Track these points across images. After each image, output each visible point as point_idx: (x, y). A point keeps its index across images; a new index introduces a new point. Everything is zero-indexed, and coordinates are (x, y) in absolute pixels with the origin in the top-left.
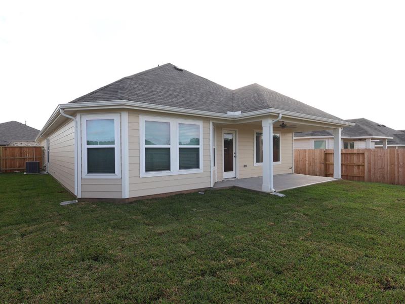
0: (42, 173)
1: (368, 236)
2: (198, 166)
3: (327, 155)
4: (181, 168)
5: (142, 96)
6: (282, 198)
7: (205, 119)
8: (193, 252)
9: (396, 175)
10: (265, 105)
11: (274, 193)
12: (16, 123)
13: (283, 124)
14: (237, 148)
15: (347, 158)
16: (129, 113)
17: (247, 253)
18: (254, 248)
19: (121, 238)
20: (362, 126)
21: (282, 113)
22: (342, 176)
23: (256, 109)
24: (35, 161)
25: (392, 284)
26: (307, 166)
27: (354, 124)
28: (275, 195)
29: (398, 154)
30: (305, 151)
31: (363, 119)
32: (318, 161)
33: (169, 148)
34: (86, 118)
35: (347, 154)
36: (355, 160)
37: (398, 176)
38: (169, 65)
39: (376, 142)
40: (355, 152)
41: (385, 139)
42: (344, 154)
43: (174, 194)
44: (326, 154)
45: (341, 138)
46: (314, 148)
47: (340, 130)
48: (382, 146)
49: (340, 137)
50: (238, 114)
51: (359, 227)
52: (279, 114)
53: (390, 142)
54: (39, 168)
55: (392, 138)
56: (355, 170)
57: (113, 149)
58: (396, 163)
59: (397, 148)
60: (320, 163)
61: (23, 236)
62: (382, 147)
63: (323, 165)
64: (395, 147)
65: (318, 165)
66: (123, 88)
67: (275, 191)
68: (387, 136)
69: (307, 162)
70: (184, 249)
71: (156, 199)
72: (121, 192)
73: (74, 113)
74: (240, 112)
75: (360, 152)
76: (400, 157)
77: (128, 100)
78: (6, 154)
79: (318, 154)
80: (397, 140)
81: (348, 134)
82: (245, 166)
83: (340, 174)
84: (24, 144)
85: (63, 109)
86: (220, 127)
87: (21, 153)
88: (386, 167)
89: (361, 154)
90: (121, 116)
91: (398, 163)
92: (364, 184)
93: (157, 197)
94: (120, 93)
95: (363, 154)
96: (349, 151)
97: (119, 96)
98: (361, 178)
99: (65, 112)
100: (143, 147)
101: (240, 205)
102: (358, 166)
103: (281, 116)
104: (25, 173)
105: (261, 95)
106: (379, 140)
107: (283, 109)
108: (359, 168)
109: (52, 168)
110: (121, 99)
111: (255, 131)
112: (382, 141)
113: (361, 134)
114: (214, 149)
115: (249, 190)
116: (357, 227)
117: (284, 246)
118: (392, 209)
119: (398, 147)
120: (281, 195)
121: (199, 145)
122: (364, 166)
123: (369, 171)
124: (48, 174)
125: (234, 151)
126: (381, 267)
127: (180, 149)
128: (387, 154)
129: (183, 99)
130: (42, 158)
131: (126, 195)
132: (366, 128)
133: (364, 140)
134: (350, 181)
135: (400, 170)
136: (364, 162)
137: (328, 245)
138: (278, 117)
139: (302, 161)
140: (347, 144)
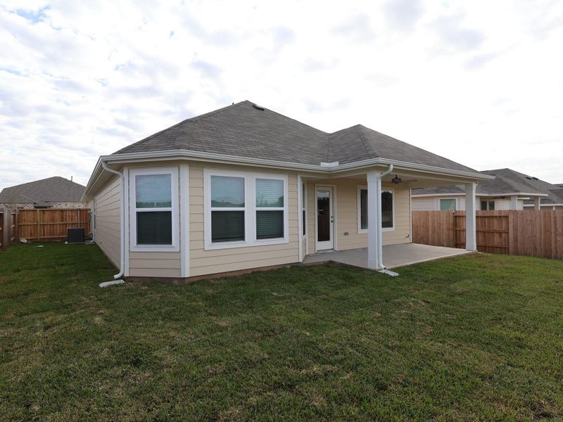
0: (87, 243)
1: (513, 334)
2: (281, 235)
3: (458, 218)
4: (259, 237)
5: (208, 143)
6: (394, 277)
7: (292, 173)
8: (266, 356)
9: (553, 246)
10: (370, 153)
11: (383, 271)
12: (60, 178)
13: (396, 178)
14: (334, 210)
15: (485, 223)
16: (190, 166)
17: (340, 357)
18: (351, 351)
19: (172, 334)
20: (505, 180)
21: (393, 163)
22: (477, 246)
23: (359, 159)
24: (79, 227)
25: (547, 409)
26: (430, 232)
27: (493, 177)
28: (384, 274)
29: (555, 218)
30: (427, 213)
31: (507, 169)
32: (445, 226)
33: (243, 212)
34: (135, 173)
35: (484, 217)
36: (496, 225)
37: (556, 248)
38: (247, 102)
39: (525, 200)
40: (496, 214)
41: (537, 197)
42: (481, 217)
43: (250, 272)
44: (456, 217)
45: (476, 196)
46: (439, 209)
47: (474, 186)
48: (533, 205)
49: (474, 194)
50: (334, 165)
51: (500, 321)
52: (389, 165)
53: (544, 200)
54: (84, 236)
55: (547, 195)
56: (495, 239)
57: (170, 213)
58: (553, 230)
59: (554, 209)
60: (448, 229)
61: (47, 328)
62: (533, 207)
63: (451, 232)
64: (552, 207)
65: (445, 232)
66: (183, 133)
67: (385, 268)
68: (540, 192)
69: (430, 228)
70: (254, 351)
71: (225, 278)
72: (180, 269)
73: (120, 167)
74: (338, 162)
75: (502, 215)
76: (558, 222)
77: (189, 149)
78: (43, 218)
79: (445, 218)
80: (555, 198)
81: (486, 190)
82: (346, 234)
83: (475, 244)
84: (69, 206)
85: (106, 162)
86: (311, 182)
87: (62, 218)
88: (538, 235)
89: (504, 217)
90: (179, 170)
91: (556, 230)
92: (509, 258)
93: (227, 275)
94: (179, 140)
95: (507, 217)
96: (488, 212)
97: (177, 144)
98: (504, 250)
99: (109, 166)
100: (209, 209)
101: (338, 288)
102: (500, 233)
103: (392, 167)
104: (66, 243)
105: (366, 140)
106: (529, 198)
107: (396, 159)
108: (501, 236)
109: (99, 236)
110: (178, 148)
111: (360, 188)
112: (533, 199)
113: (503, 191)
114: (304, 212)
115: (352, 267)
116: (498, 320)
117: (392, 348)
118: (548, 294)
119: (556, 207)
120: (392, 274)
121: (283, 206)
122: (508, 233)
123: (516, 240)
124: (95, 244)
125: (331, 215)
126: (530, 382)
127: (257, 212)
128: (540, 216)
129: (262, 147)
130: (88, 224)
131: (187, 273)
132: (510, 181)
133: (508, 198)
134: (490, 255)
135: (558, 238)
136: (508, 229)
137: (456, 347)
138: (387, 169)
139: (423, 226)
140: (485, 203)
